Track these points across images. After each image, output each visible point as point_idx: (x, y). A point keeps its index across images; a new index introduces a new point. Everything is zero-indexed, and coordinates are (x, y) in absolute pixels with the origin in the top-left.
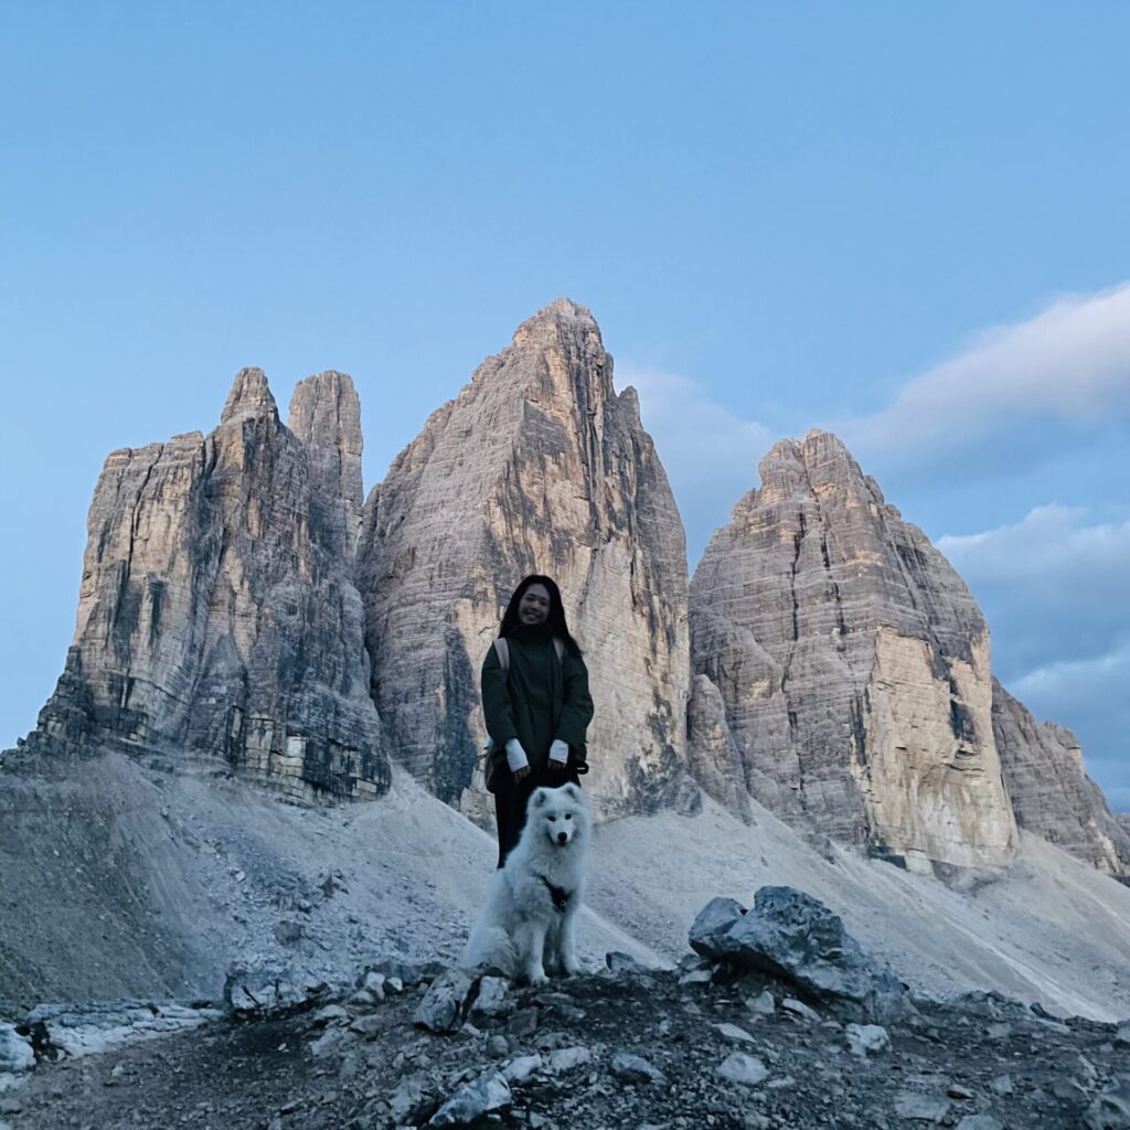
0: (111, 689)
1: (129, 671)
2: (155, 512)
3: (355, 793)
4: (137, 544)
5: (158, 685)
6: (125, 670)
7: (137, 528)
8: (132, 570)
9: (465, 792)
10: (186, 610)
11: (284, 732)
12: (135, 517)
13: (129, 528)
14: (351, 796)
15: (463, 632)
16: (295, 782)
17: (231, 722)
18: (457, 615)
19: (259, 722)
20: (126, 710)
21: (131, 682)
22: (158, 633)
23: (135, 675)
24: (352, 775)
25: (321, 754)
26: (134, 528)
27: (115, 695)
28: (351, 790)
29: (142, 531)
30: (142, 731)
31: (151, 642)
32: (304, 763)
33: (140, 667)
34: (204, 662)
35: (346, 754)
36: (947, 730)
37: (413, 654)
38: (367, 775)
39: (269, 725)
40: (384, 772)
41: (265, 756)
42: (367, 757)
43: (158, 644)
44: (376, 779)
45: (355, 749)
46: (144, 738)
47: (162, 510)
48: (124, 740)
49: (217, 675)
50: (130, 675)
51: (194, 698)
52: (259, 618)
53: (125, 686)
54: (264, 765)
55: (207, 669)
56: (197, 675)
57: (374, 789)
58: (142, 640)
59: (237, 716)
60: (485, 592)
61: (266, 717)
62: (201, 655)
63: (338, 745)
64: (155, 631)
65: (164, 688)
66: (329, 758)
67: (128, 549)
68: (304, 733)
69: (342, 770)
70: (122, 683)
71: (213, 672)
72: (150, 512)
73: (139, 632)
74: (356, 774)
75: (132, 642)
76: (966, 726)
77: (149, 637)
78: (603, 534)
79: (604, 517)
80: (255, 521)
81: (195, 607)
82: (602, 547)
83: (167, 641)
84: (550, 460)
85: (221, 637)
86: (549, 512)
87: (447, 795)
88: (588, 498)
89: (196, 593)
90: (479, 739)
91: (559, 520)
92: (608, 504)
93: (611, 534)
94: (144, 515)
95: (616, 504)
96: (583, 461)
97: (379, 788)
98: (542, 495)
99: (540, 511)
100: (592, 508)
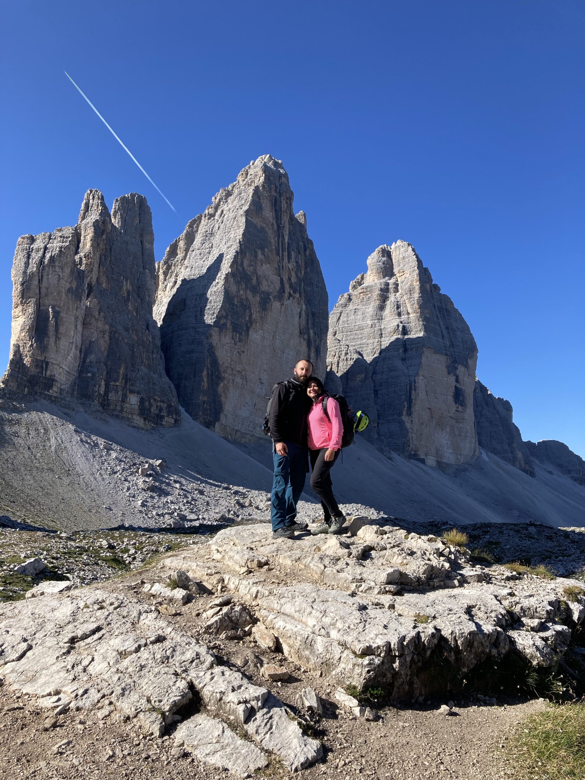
0: (37, 366)
1: (45, 358)
2: (51, 272)
3: (164, 423)
4: (43, 291)
5: (61, 366)
6: (43, 358)
7: (42, 281)
8: (41, 304)
9: (217, 424)
10: (73, 327)
11: (128, 392)
12: (40, 275)
13: (38, 281)
14: (162, 425)
15: (215, 345)
16: (135, 417)
17: (100, 386)
18: (211, 336)
19: (115, 387)
20: (45, 378)
21: (47, 363)
22: (58, 338)
23: (49, 361)
24: (162, 414)
25: (147, 403)
26: (40, 281)
27: (39, 370)
28: (162, 421)
29: (44, 284)
30: (55, 389)
31: (56, 343)
32: (139, 408)
33: (52, 356)
34: (82, 355)
35: (159, 404)
36: (450, 399)
37: (188, 355)
38: (169, 413)
39: (120, 389)
40: (178, 413)
41: (119, 404)
42: (169, 406)
43: (59, 344)
44: (174, 416)
45: (163, 402)
46: (56, 392)
47: (55, 271)
48: (46, 393)
49: (90, 362)
50: (46, 360)
51: (79, 374)
52: (110, 333)
53: (44, 365)
54: (119, 408)
55: (85, 358)
56: (80, 362)
57: (173, 421)
58: (51, 342)
59: (103, 383)
60: (225, 325)
61: (117, 384)
62: (81, 351)
63: (155, 400)
64: (57, 338)
65: (64, 367)
66: (151, 405)
67: (38, 292)
68: (138, 393)
69: (157, 412)
70: (42, 364)
71: (88, 360)
72: (48, 272)
73: (49, 337)
74: (164, 413)
75: (45, 342)
76: (461, 398)
77: (54, 340)
78: (286, 295)
79: (287, 286)
80: (103, 279)
81: (76, 326)
82: (286, 303)
83: (64, 343)
84: (259, 252)
85: (91, 342)
86: (259, 282)
87: (209, 425)
88: (279, 275)
89: (76, 318)
90: (223, 399)
91: (264, 287)
92: (290, 279)
93: (290, 295)
94: (45, 274)
95: (294, 280)
96: (278, 254)
97: (176, 421)
98: (255, 272)
99: (254, 281)
100: (282, 280)
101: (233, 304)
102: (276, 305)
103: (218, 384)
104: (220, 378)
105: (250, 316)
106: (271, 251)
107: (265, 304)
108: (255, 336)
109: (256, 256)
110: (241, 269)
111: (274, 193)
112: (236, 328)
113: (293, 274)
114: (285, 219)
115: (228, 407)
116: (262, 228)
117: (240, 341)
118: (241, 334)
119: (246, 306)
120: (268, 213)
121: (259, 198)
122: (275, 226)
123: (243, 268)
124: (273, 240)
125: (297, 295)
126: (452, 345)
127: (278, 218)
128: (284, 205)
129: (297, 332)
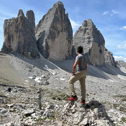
0: (9, 47)
3: (36, 58)
4: (10, 31)
8: (9, 34)
9: (48, 58)
10: (16, 38)
11: (28, 51)
13: (8, 29)
16: (30, 57)
17: (22, 50)
18: (47, 40)
20: (10, 49)
21: (11, 46)
29: (10, 30)
30: (13, 51)
32: (31, 55)
33: (12, 44)
36: (99, 52)
38: (37, 56)
39: (26, 51)
41: (26, 54)
42: (37, 54)
47: (12, 27)
48: (11, 52)
51: (18, 48)
52: (24, 39)
55: (19, 45)
60: (50, 37)
62: (18, 43)
64: (13, 41)
65: (14, 47)
66: (33, 54)
67: (8, 31)
68: (30, 52)
69: (35, 55)
75: (10, 42)
78: (63, 31)
79: (64, 29)
80: (23, 28)
81: (17, 38)
82: (63, 32)
83: (14, 42)
84: (57, 22)
85: (20, 41)
86: (57, 28)
87: (46, 58)
88: (62, 27)
89: (17, 37)
90: (49, 53)
91: (58, 29)
92: (64, 28)
93: (64, 31)
94: (10, 27)
95: (65, 28)
96: (61, 22)
97: (39, 57)
98: (56, 26)
99: (56, 28)
100: (62, 28)
101: (51, 33)
102: (61, 33)
103: (48, 50)
104: (49, 49)
105: (55, 36)
106: (60, 22)
107: (58, 33)
108: (56, 40)
109: (56, 23)
110: (53, 25)
111: (61, 9)
112: (52, 38)
113: (65, 26)
114: (63, 15)
115: (51, 54)
116: (58, 17)
117: (53, 41)
118: (53, 39)
119: (54, 33)
120: (59, 14)
121: (57, 10)
122: (61, 16)
123: (54, 26)
124: (60, 19)
125: (66, 31)
126: (100, 41)
127: (61, 14)
128: (63, 12)
129: (66, 38)
